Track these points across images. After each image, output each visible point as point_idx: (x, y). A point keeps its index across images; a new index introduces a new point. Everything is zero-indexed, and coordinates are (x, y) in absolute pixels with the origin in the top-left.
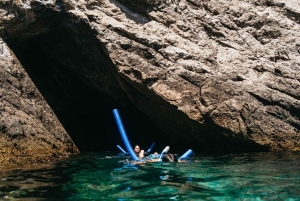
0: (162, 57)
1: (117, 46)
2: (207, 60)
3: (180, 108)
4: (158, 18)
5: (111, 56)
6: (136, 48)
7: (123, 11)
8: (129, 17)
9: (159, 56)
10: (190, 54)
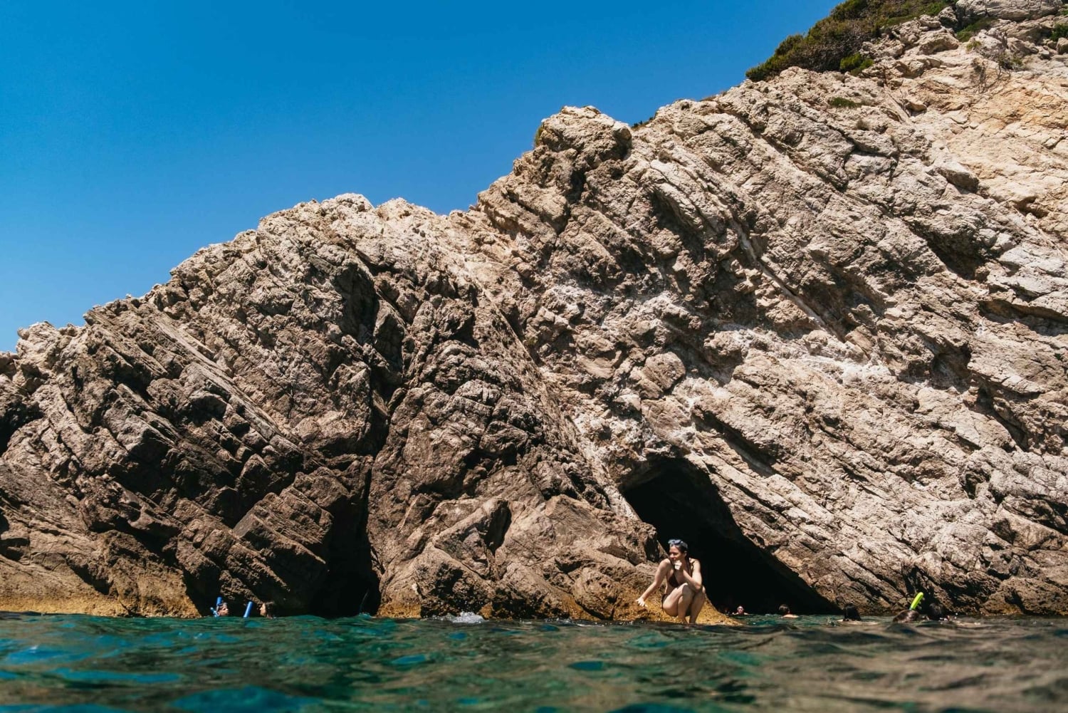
0: (785, 520)
1: (740, 507)
2: (828, 526)
3: (801, 576)
4: (782, 472)
5: (735, 517)
6: (759, 511)
7: (744, 460)
8: (752, 467)
9: (781, 518)
10: (812, 519)
